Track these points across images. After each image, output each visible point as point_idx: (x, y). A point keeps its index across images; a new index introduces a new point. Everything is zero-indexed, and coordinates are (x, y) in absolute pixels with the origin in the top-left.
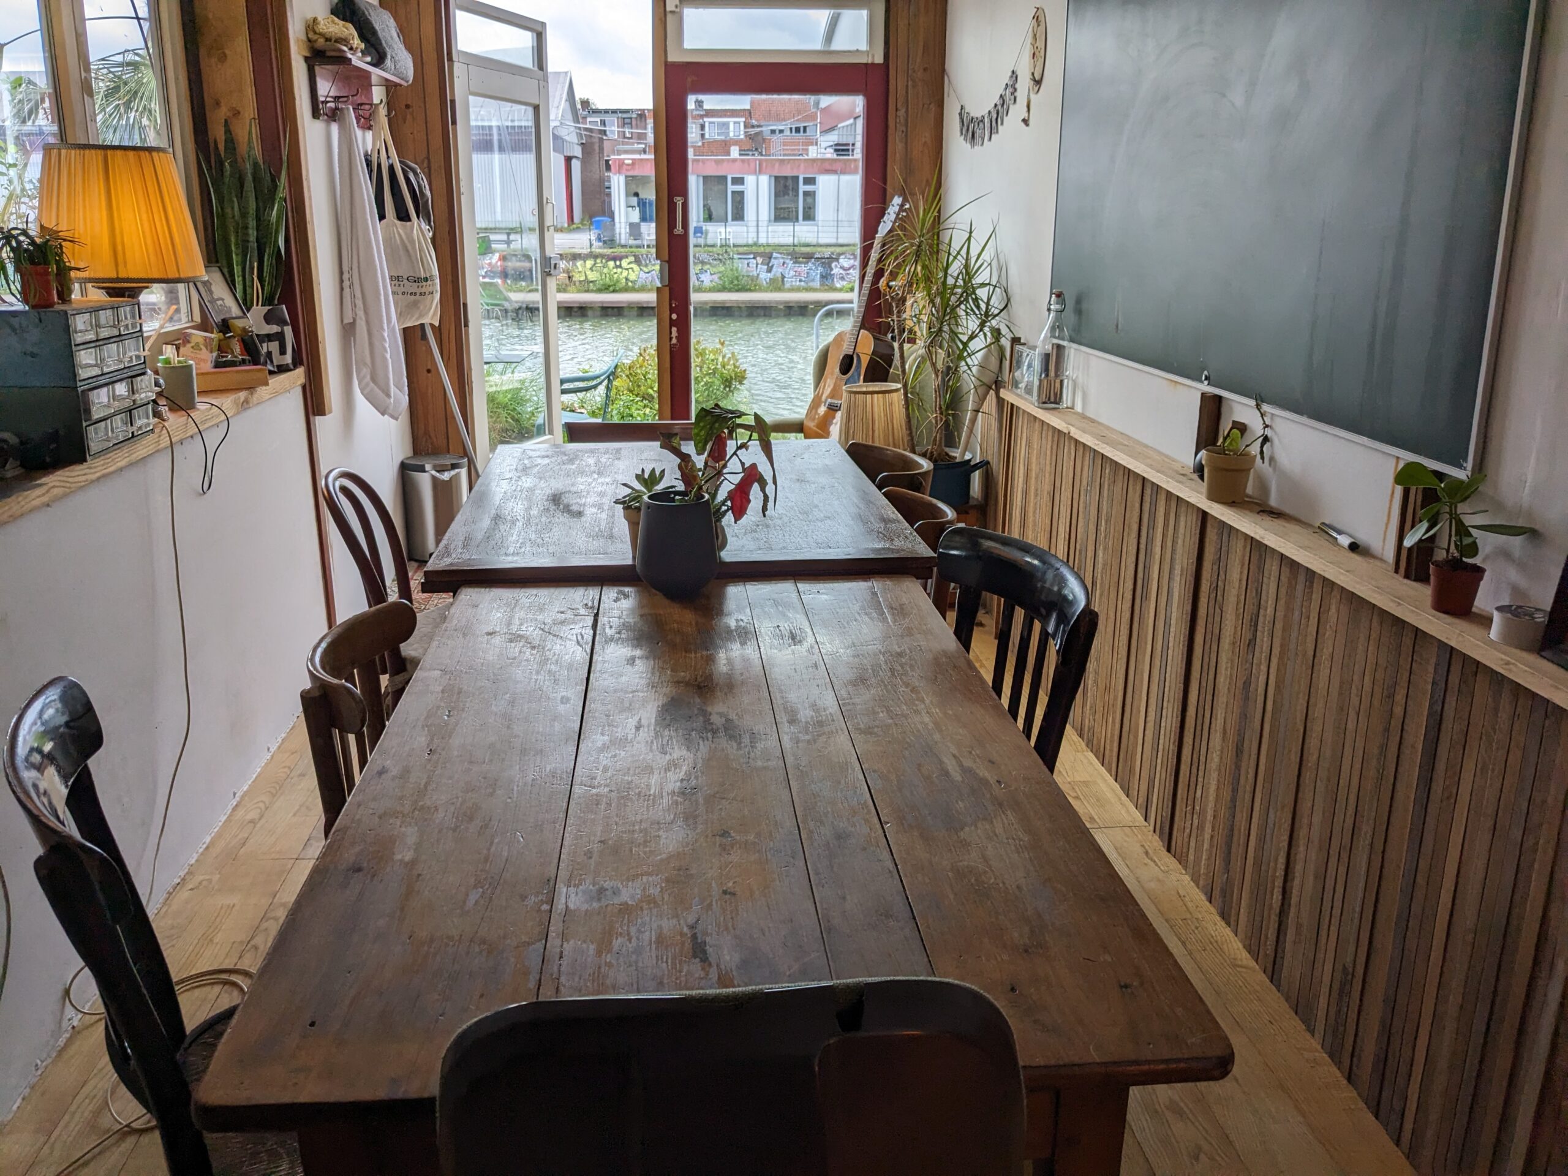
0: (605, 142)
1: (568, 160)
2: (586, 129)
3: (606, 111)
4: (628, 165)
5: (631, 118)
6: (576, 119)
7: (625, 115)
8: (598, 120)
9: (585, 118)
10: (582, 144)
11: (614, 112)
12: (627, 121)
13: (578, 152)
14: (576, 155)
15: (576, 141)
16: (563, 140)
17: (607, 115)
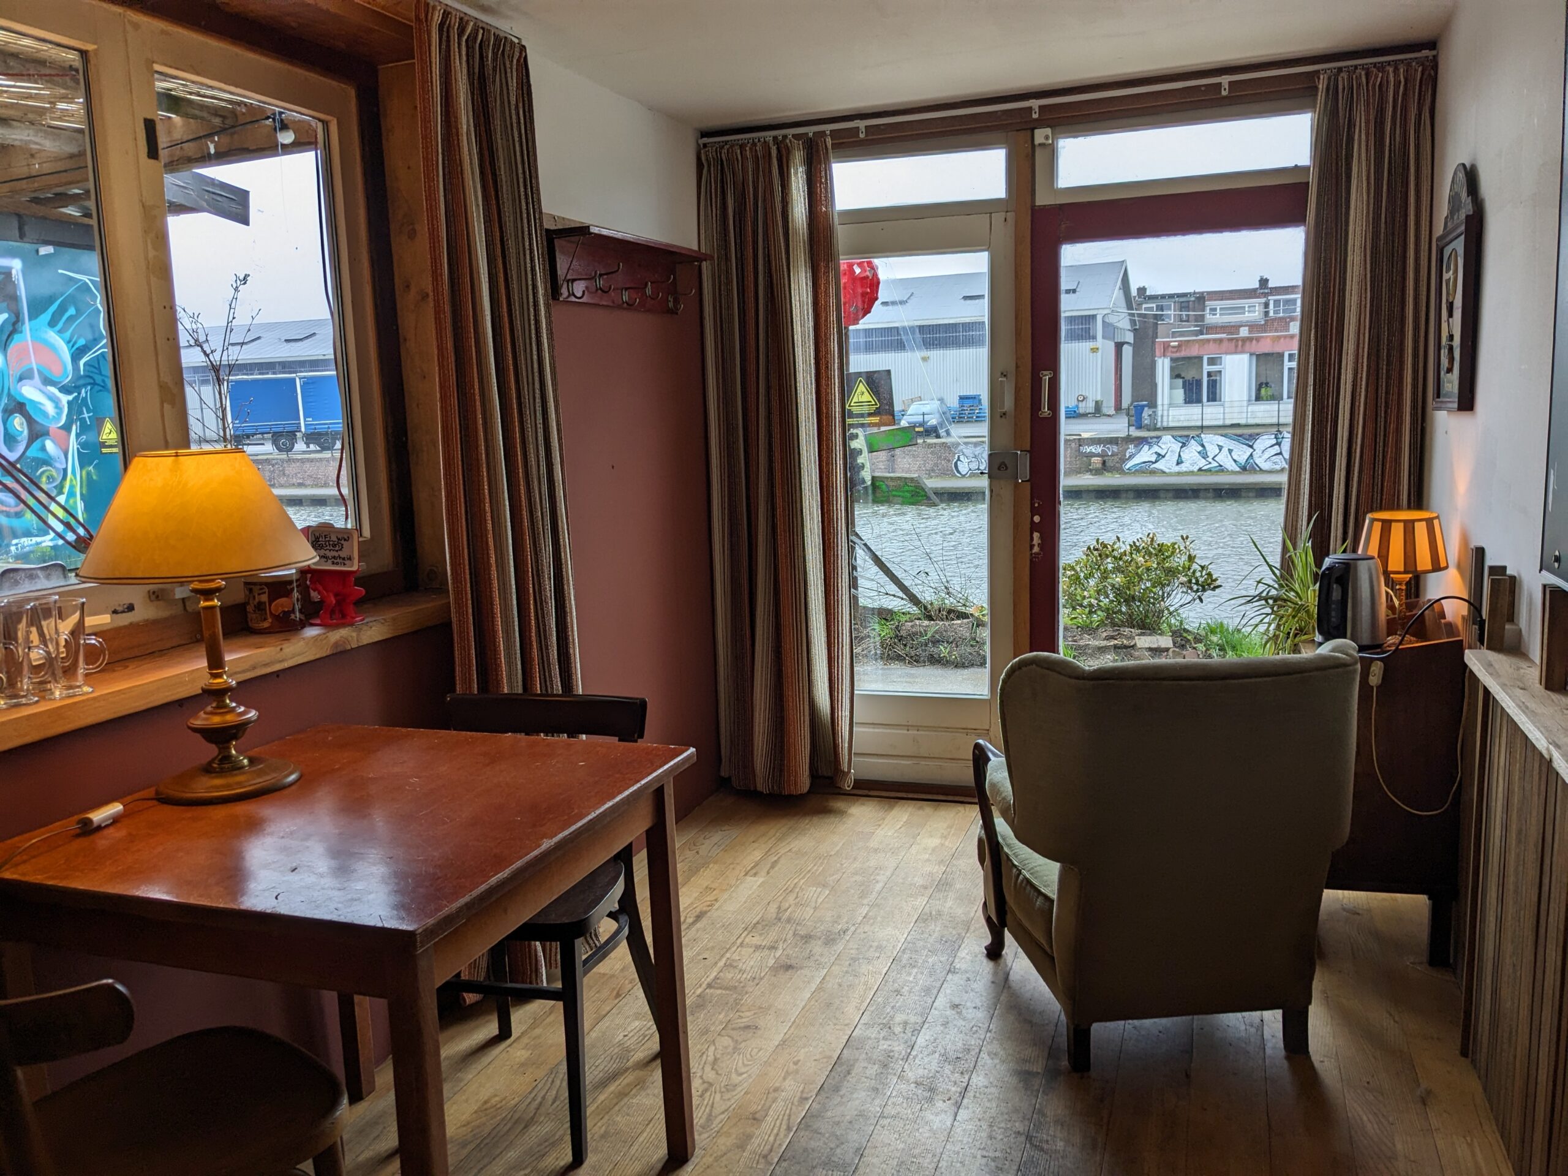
0: (1159, 326)
1: (1119, 346)
2: (1140, 315)
3: (1163, 297)
4: (1174, 347)
5: (1188, 302)
6: (1129, 306)
7: (1182, 299)
8: (1154, 305)
9: (1140, 304)
10: (1135, 329)
11: (1171, 296)
12: (1183, 305)
13: (1130, 337)
14: (1127, 340)
15: (1129, 328)
16: (1115, 328)
17: (1163, 300)
